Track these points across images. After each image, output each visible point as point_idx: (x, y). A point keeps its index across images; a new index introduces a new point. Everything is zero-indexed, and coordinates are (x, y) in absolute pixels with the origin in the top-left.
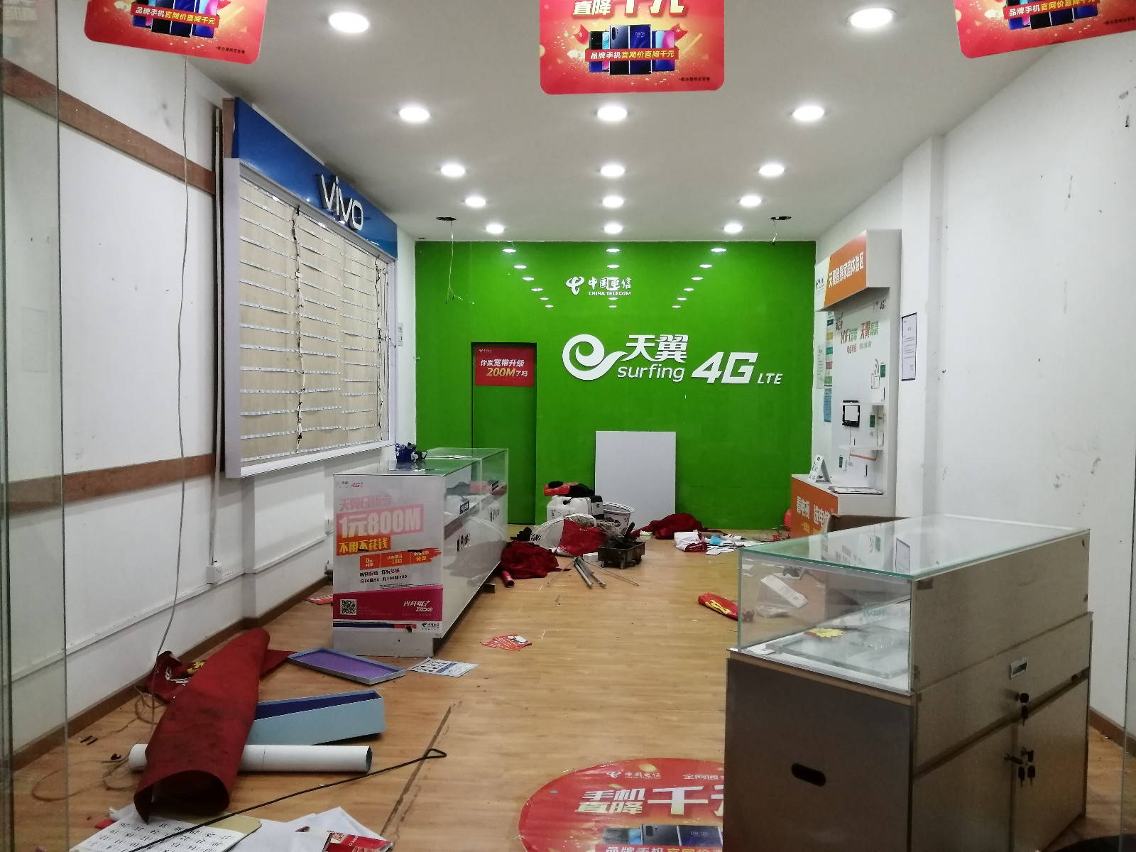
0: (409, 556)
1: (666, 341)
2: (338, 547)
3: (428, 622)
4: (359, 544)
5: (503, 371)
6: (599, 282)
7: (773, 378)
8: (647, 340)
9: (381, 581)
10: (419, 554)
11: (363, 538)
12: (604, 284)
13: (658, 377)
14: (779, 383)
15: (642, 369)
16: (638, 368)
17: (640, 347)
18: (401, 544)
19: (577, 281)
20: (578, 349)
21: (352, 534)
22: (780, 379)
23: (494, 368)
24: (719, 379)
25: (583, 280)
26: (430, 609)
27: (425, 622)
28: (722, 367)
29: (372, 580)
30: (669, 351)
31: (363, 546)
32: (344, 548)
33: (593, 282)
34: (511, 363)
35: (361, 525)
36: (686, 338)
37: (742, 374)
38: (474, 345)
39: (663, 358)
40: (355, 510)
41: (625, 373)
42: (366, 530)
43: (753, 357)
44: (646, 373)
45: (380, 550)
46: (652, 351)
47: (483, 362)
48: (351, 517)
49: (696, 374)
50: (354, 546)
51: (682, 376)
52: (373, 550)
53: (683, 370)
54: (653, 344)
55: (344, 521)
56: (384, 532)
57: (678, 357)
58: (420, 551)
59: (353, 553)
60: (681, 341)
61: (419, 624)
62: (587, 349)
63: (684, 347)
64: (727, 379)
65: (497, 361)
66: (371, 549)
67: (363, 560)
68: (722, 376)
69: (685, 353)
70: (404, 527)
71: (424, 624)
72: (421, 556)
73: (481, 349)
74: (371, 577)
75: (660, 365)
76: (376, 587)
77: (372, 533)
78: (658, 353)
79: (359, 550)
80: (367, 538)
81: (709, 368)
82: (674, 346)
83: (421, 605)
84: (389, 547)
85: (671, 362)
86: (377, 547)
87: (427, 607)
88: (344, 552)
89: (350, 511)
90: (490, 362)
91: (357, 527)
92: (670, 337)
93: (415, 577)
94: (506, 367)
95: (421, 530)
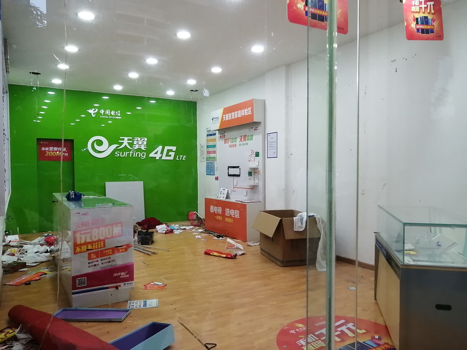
0: (116, 249)
1: (137, 140)
2: (75, 250)
3: (127, 283)
4: (87, 246)
6: (105, 112)
7: (182, 157)
8: (128, 140)
9: (101, 265)
10: (121, 248)
11: (89, 243)
12: (107, 113)
13: (134, 156)
14: (185, 159)
15: (127, 153)
16: (125, 153)
17: (126, 142)
18: (110, 244)
19: (94, 111)
20: (95, 143)
21: (83, 242)
22: (185, 158)
23: (49, 151)
24: (161, 158)
25: (97, 110)
26: (128, 276)
27: (125, 283)
28: (162, 153)
29: (95, 265)
30: (139, 145)
31: (90, 247)
32: (78, 250)
33: (102, 112)
34: (59, 149)
35: (88, 236)
36: (146, 139)
37: (170, 156)
38: (38, 139)
39: (136, 148)
40: (85, 228)
41: (119, 155)
42: (91, 238)
43: (174, 148)
44: (129, 154)
45: (100, 248)
46: (131, 145)
47: (43, 149)
48: (82, 232)
49: (151, 155)
50: (84, 248)
51: (145, 156)
52: (96, 249)
53: (145, 153)
54: (131, 142)
55: (78, 235)
56: (101, 238)
57: (143, 148)
58: (121, 246)
59: (83, 252)
60: (144, 141)
61: (122, 284)
62: (100, 143)
63: (145, 143)
64: (164, 158)
65: (51, 149)
66: (94, 248)
67: (89, 255)
68: (162, 156)
69: (146, 146)
70: (113, 234)
72: (122, 249)
73: (42, 142)
74: (95, 263)
76: (97, 269)
77: (94, 240)
78: (134, 146)
79: (87, 250)
80: (92, 243)
81: (156, 153)
82: (141, 143)
83: (123, 275)
84: (104, 246)
85: (139, 150)
86: (98, 247)
87: (127, 274)
88: (78, 252)
89: (82, 229)
90: (47, 149)
91: (86, 237)
92: (139, 139)
93: (119, 260)
94: (56, 151)
95: (122, 235)
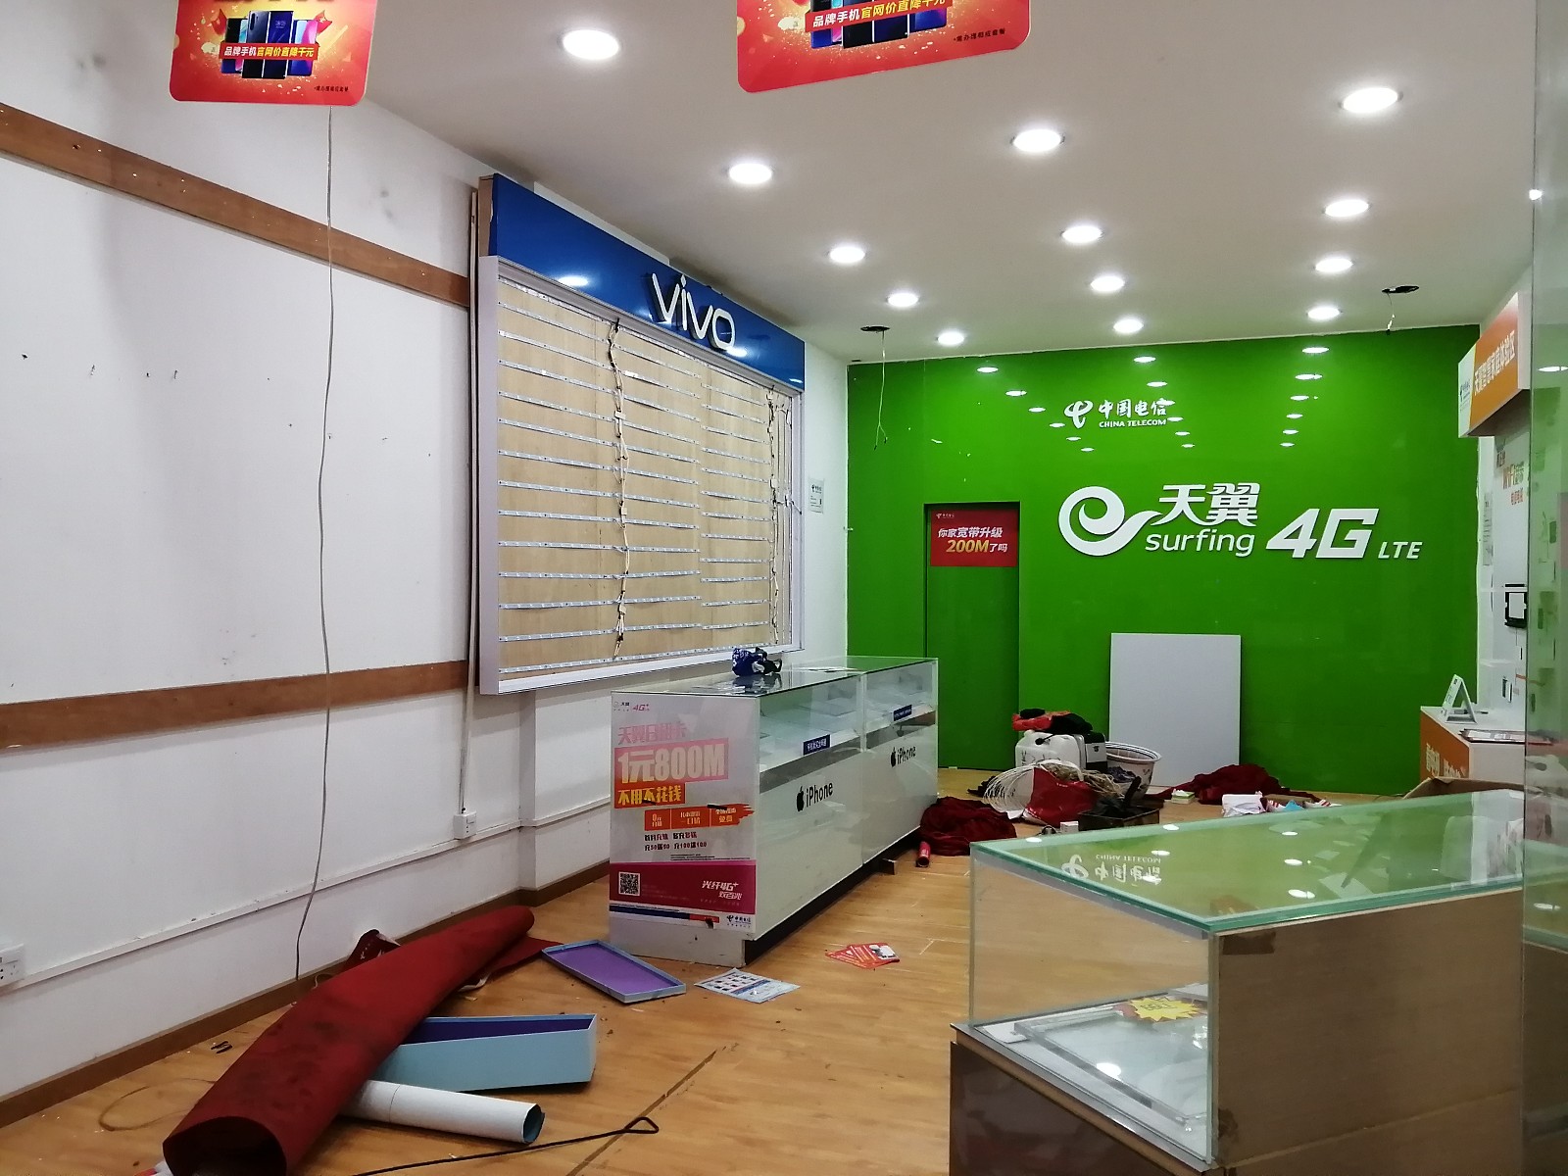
0: (709, 815)
1: (1224, 493)
2: (617, 796)
3: (735, 915)
4: (644, 793)
5: (971, 544)
6: (1115, 407)
7: (1405, 549)
8: (1192, 493)
9: (671, 850)
10: (724, 811)
11: (648, 784)
12: (1123, 410)
13: (1211, 548)
14: (1416, 557)
15: (1185, 538)
16: (1178, 537)
17: (1183, 502)
18: (699, 795)
19: (1081, 408)
20: (1083, 508)
21: (634, 779)
22: (1418, 550)
23: (957, 540)
24: (1309, 552)
25: (1090, 405)
27: (732, 914)
28: (1317, 532)
29: (660, 847)
30: (1229, 509)
31: (649, 796)
32: (624, 798)
33: (1106, 408)
34: (983, 532)
36: (1256, 488)
37: (1352, 543)
38: (927, 507)
39: (1219, 520)
40: (639, 743)
41: (1157, 544)
42: (653, 774)
43: (1369, 515)
44: (1192, 542)
46: (1201, 509)
47: (942, 533)
48: (634, 754)
49: (1274, 543)
50: (637, 796)
51: (1250, 548)
53: (1252, 537)
54: (1202, 499)
55: (624, 759)
56: (676, 777)
57: (1243, 517)
58: (724, 808)
59: (635, 806)
60: (1247, 493)
61: (722, 916)
62: (1097, 508)
63: (1252, 501)
64: (1326, 551)
65: (963, 531)
66: (659, 801)
67: (648, 814)
68: (1316, 546)
69: (1255, 512)
70: (703, 773)
71: (729, 918)
72: (725, 815)
73: (939, 514)
74: (660, 842)
75: (1214, 531)
76: (665, 857)
77: (661, 778)
78: (1210, 512)
79: (643, 801)
80: (654, 785)
81: (1295, 535)
82: (1237, 502)
84: (683, 801)
85: (1230, 525)
86: (667, 798)
88: (624, 804)
89: (632, 745)
90: (952, 532)
91: (641, 767)
92: (1231, 487)
93: (718, 846)
94: (975, 539)
95: (725, 777)
